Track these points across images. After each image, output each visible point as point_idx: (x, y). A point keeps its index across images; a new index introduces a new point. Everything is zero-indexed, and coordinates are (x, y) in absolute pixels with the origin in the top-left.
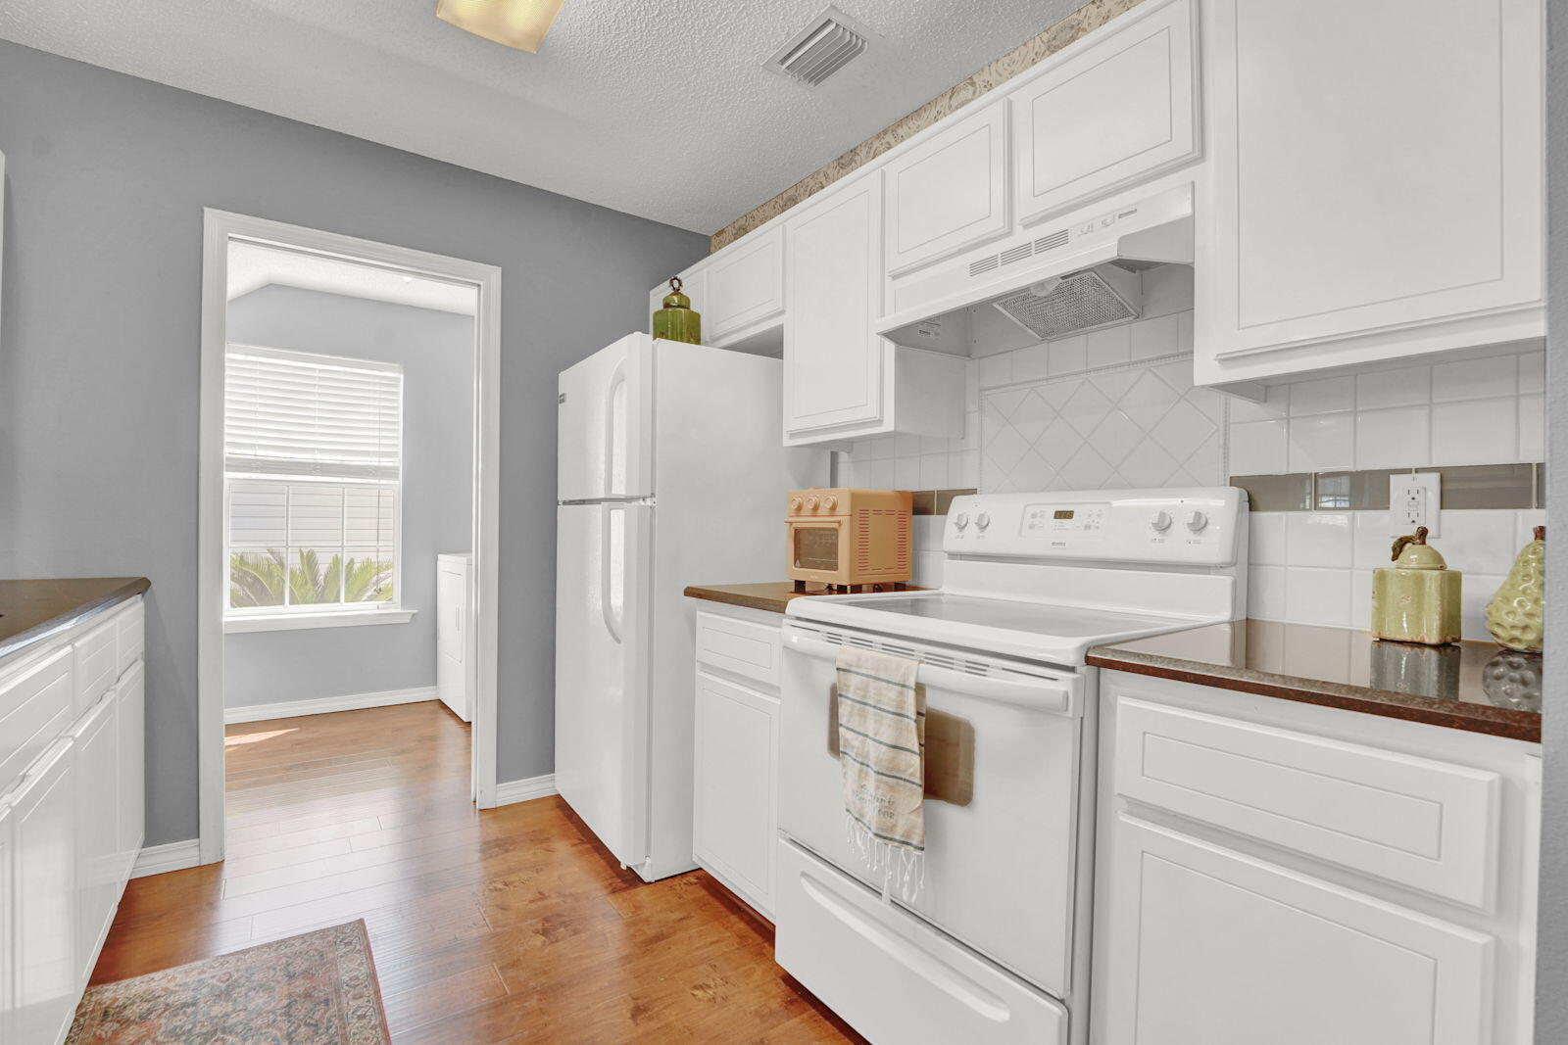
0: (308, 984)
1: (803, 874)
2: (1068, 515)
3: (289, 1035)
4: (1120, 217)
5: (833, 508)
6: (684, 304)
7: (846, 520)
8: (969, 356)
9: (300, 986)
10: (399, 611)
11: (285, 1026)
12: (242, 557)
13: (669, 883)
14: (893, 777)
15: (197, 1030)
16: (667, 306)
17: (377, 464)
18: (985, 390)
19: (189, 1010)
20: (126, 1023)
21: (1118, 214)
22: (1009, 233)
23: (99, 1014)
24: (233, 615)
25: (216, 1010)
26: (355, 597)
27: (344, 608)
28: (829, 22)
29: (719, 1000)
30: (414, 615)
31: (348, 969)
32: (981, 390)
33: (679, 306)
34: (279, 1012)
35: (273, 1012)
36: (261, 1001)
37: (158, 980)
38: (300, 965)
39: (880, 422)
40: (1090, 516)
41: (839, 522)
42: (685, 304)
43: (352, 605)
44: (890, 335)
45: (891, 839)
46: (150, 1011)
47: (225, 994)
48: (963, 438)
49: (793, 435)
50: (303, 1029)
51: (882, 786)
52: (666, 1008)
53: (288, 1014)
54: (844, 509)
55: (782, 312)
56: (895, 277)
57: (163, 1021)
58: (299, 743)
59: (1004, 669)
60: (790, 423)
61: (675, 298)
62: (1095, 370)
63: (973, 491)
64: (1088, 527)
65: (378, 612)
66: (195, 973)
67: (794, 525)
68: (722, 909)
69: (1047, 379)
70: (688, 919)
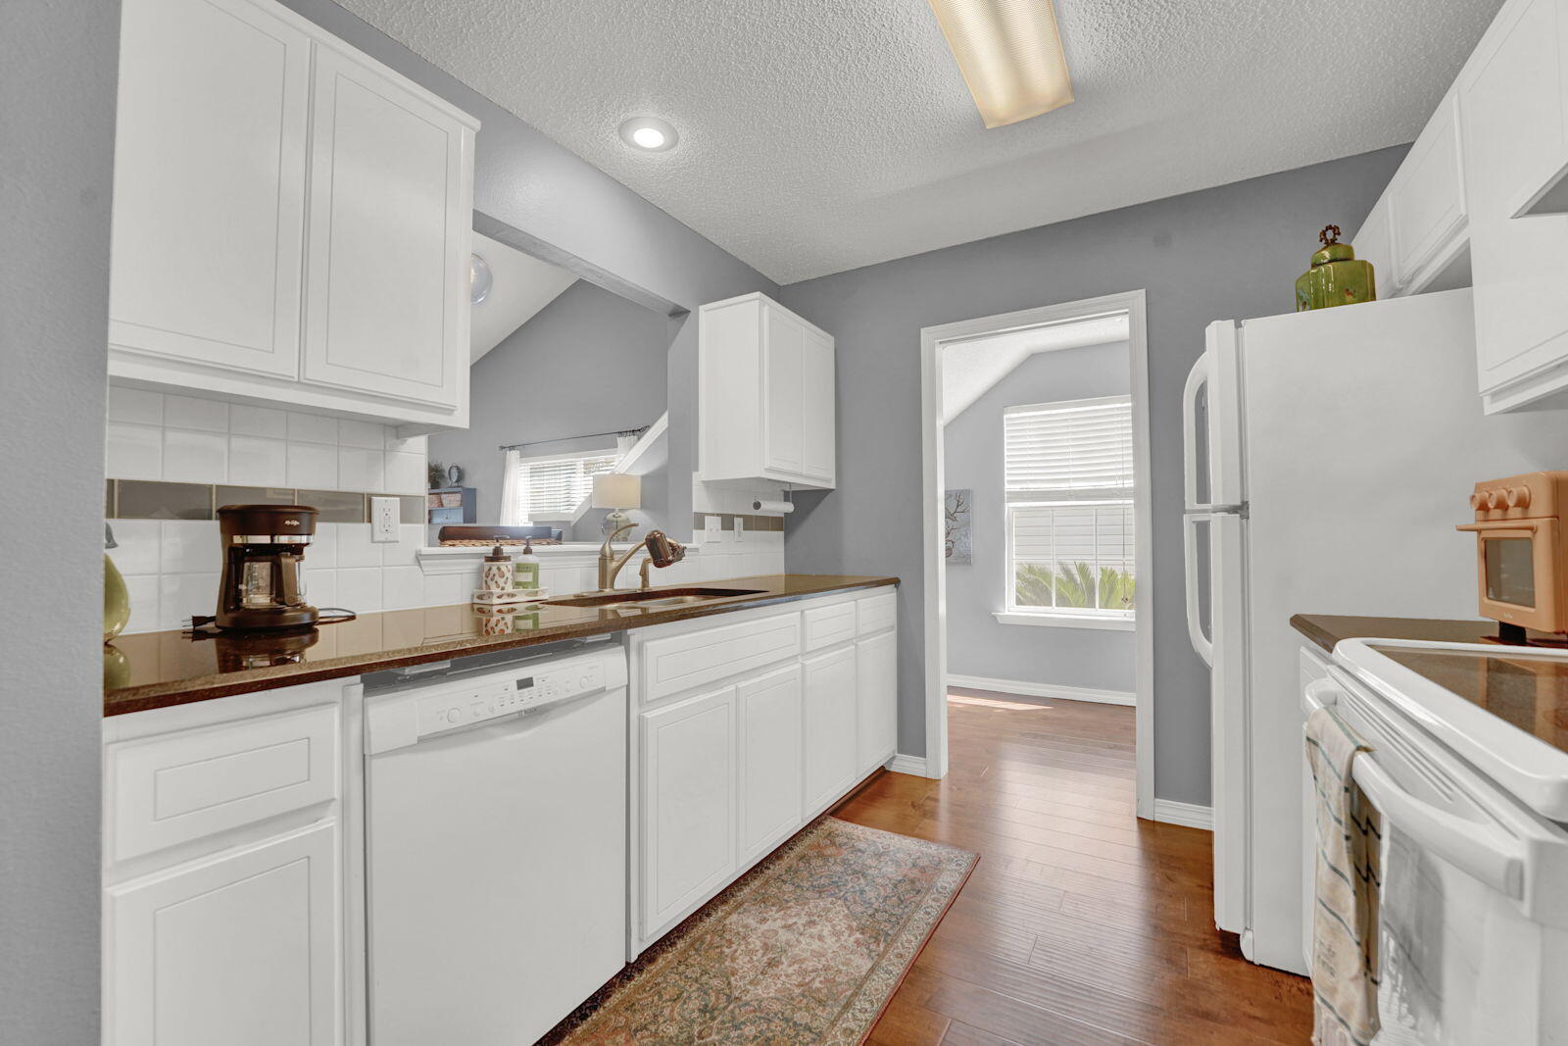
0: (919, 875)
3: (886, 898)
5: (1523, 503)
7: (1543, 525)
9: (912, 875)
11: (889, 890)
15: (853, 866)
16: (1315, 265)
17: (1121, 486)
19: (859, 854)
20: (833, 843)
24: (1012, 609)
25: (869, 862)
26: (1106, 605)
27: (1097, 613)
31: (946, 880)
33: (1336, 260)
34: (893, 881)
35: (890, 880)
36: (890, 870)
38: (923, 862)
41: (1533, 529)
42: (1345, 255)
43: (1104, 611)
46: (845, 844)
47: (878, 855)
49: (1497, 395)
50: (895, 898)
53: (895, 886)
54: (1541, 507)
57: (845, 853)
58: (1045, 718)
60: (1487, 381)
61: (1327, 254)
65: (1126, 619)
66: (875, 836)
67: (1485, 534)
70: (1270, 1022)
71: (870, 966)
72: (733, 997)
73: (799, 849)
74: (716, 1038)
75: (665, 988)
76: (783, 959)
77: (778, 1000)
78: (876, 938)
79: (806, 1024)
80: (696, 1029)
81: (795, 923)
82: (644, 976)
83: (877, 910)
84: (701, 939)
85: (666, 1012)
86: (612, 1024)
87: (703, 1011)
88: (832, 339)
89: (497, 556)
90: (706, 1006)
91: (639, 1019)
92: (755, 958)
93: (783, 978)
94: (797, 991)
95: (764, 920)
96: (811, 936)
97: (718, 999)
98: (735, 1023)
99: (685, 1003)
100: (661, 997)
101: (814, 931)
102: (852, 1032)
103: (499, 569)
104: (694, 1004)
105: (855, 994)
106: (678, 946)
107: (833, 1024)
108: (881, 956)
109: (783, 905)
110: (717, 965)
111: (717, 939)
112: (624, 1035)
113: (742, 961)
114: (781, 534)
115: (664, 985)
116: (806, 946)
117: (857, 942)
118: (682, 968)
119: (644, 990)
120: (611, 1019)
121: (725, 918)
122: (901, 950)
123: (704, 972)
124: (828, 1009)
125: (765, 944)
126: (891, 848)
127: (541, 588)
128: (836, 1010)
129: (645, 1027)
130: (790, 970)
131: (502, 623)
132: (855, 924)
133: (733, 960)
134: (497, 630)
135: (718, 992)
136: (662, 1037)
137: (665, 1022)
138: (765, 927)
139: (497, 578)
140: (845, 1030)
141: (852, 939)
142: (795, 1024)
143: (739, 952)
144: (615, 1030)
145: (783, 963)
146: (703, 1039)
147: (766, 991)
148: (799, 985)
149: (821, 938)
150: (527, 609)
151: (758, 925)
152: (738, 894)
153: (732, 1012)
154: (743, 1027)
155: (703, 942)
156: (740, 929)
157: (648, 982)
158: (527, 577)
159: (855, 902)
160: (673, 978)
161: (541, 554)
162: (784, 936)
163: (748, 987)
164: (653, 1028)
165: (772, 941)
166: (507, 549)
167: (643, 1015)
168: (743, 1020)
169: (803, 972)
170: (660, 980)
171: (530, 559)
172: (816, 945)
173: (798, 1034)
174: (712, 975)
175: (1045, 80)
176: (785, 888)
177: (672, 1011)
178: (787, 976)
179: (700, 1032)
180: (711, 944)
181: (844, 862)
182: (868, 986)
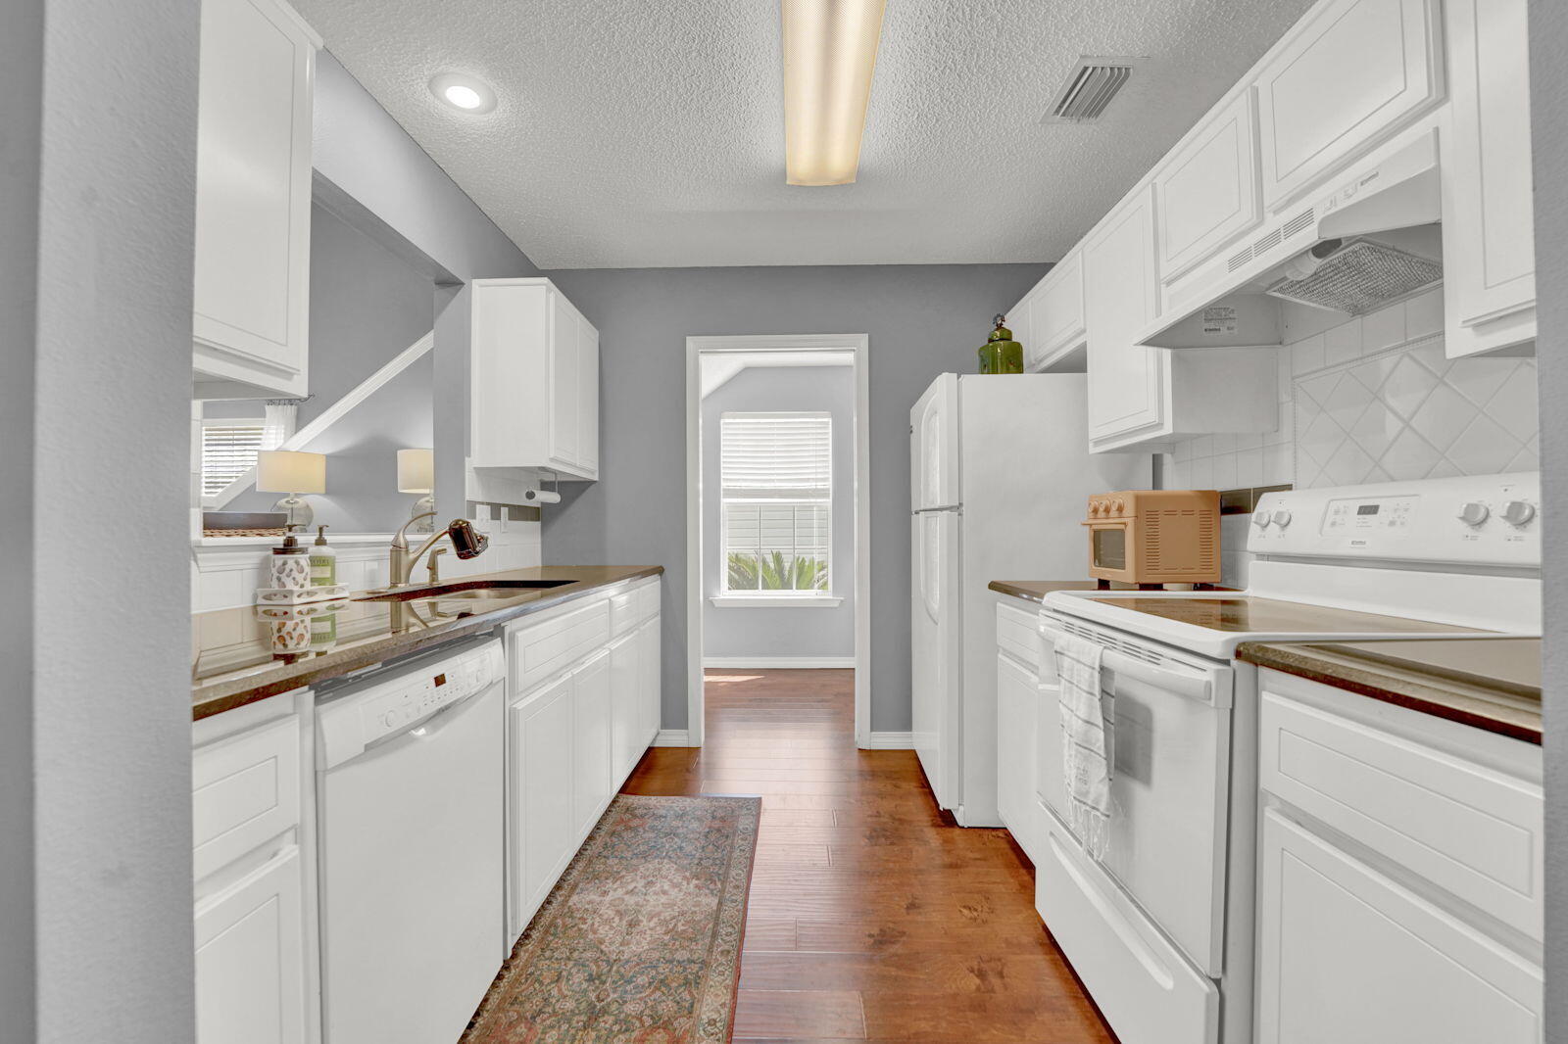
0: (721, 824)
1: (1052, 834)
2: (1372, 510)
3: (703, 847)
4: (1362, 184)
5: (1120, 509)
6: (1005, 336)
7: (1130, 521)
8: (1281, 343)
9: (717, 824)
10: (831, 597)
11: (702, 841)
12: (737, 556)
13: (980, 832)
14: (1086, 748)
15: (663, 830)
16: (991, 341)
17: (814, 487)
18: (1298, 377)
19: (663, 819)
20: (635, 816)
21: (1361, 180)
22: (1261, 222)
23: (624, 809)
24: (725, 594)
25: (674, 823)
26: (802, 586)
27: (795, 593)
28: (1086, 69)
29: (979, 921)
30: (842, 601)
31: (744, 823)
32: (1293, 378)
33: (1001, 339)
34: (702, 834)
35: (700, 833)
36: (695, 825)
37: (653, 801)
38: (720, 813)
39: (1160, 425)
40: (1396, 510)
41: (1125, 524)
42: (1007, 336)
43: (800, 592)
44: (1151, 342)
45: (1084, 803)
46: (646, 814)
47: (680, 816)
48: (1277, 431)
49: (1097, 443)
50: (711, 846)
51: (1079, 755)
52: (934, 911)
53: (706, 836)
54: (1129, 511)
55: (1084, 331)
56: (1169, 283)
57: (650, 821)
58: (762, 685)
59: (1173, 659)
60: (1094, 433)
61: (998, 333)
62: (1413, 342)
63: (1289, 487)
64: (1392, 523)
65: (818, 598)
67: (1093, 527)
68: (1017, 862)
69: (1361, 358)
70: (985, 859)
71: (717, 901)
72: (611, 961)
73: (605, 828)
74: (615, 996)
75: (541, 975)
76: (640, 918)
77: (654, 949)
78: (710, 879)
79: (688, 959)
80: (593, 996)
81: (635, 887)
82: (513, 971)
83: (701, 859)
84: (553, 924)
85: (555, 992)
86: (504, 1021)
87: (591, 979)
88: (597, 332)
89: (289, 547)
90: (591, 975)
91: (529, 1008)
92: (614, 925)
93: (648, 932)
94: (667, 938)
95: (605, 893)
96: (656, 893)
97: (598, 967)
98: (626, 978)
99: (568, 980)
100: (541, 983)
101: (657, 887)
102: (729, 952)
103: (297, 563)
104: (578, 977)
105: (716, 924)
106: (534, 937)
107: (710, 950)
108: (722, 891)
109: (616, 877)
110: (582, 941)
111: (568, 921)
112: (523, 1025)
113: (603, 931)
114: (537, 524)
115: (539, 972)
116: (654, 902)
117: (697, 886)
118: (548, 954)
119: (521, 983)
120: (501, 1018)
121: (567, 901)
122: (735, 883)
123: (572, 950)
124: (701, 942)
125: (618, 911)
126: (688, 809)
127: (340, 584)
128: (707, 941)
129: (541, 1012)
130: (652, 924)
131: (301, 626)
132: (688, 874)
133: (595, 932)
134: (295, 635)
135: (596, 961)
136: (563, 1013)
137: (558, 1001)
138: (608, 899)
139: (295, 574)
140: (722, 952)
141: (691, 886)
142: (678, 961)
143: (596, 925)
144: (511, 1025)
145: (642, 921)
146: (603, 1001)
147: (640, 945)
148: (666, 933)
149: (665, 893)
150: (327, 608)
151: (602, 898)
152: (569, 878)
153: (618, 972)
154: (635, 979)
155: (556, 927)
156: (587, 906)
157: (520, 975)
158: (326, 572)
159: (679, 858)
160: (543, 964)
161: (335, 545)
162: (631, 900)
163: (621, 948)
164: (549, 1010)
165: (622, 907)
166: (301, 539)
167: (532, 1002)
168: (631, 974)
169: (666, 922)
170: (531, 970)
171: (324, 550)
172: (663, 899)
173: (685, 969)
174: (581, 950)
175: (840, 160)
176: (610, 862)
177: (560, 990)
178: (651, 929)
179: (598, 997)
180: (564, 925)
181: (653, 829)
182: (724, 916)
